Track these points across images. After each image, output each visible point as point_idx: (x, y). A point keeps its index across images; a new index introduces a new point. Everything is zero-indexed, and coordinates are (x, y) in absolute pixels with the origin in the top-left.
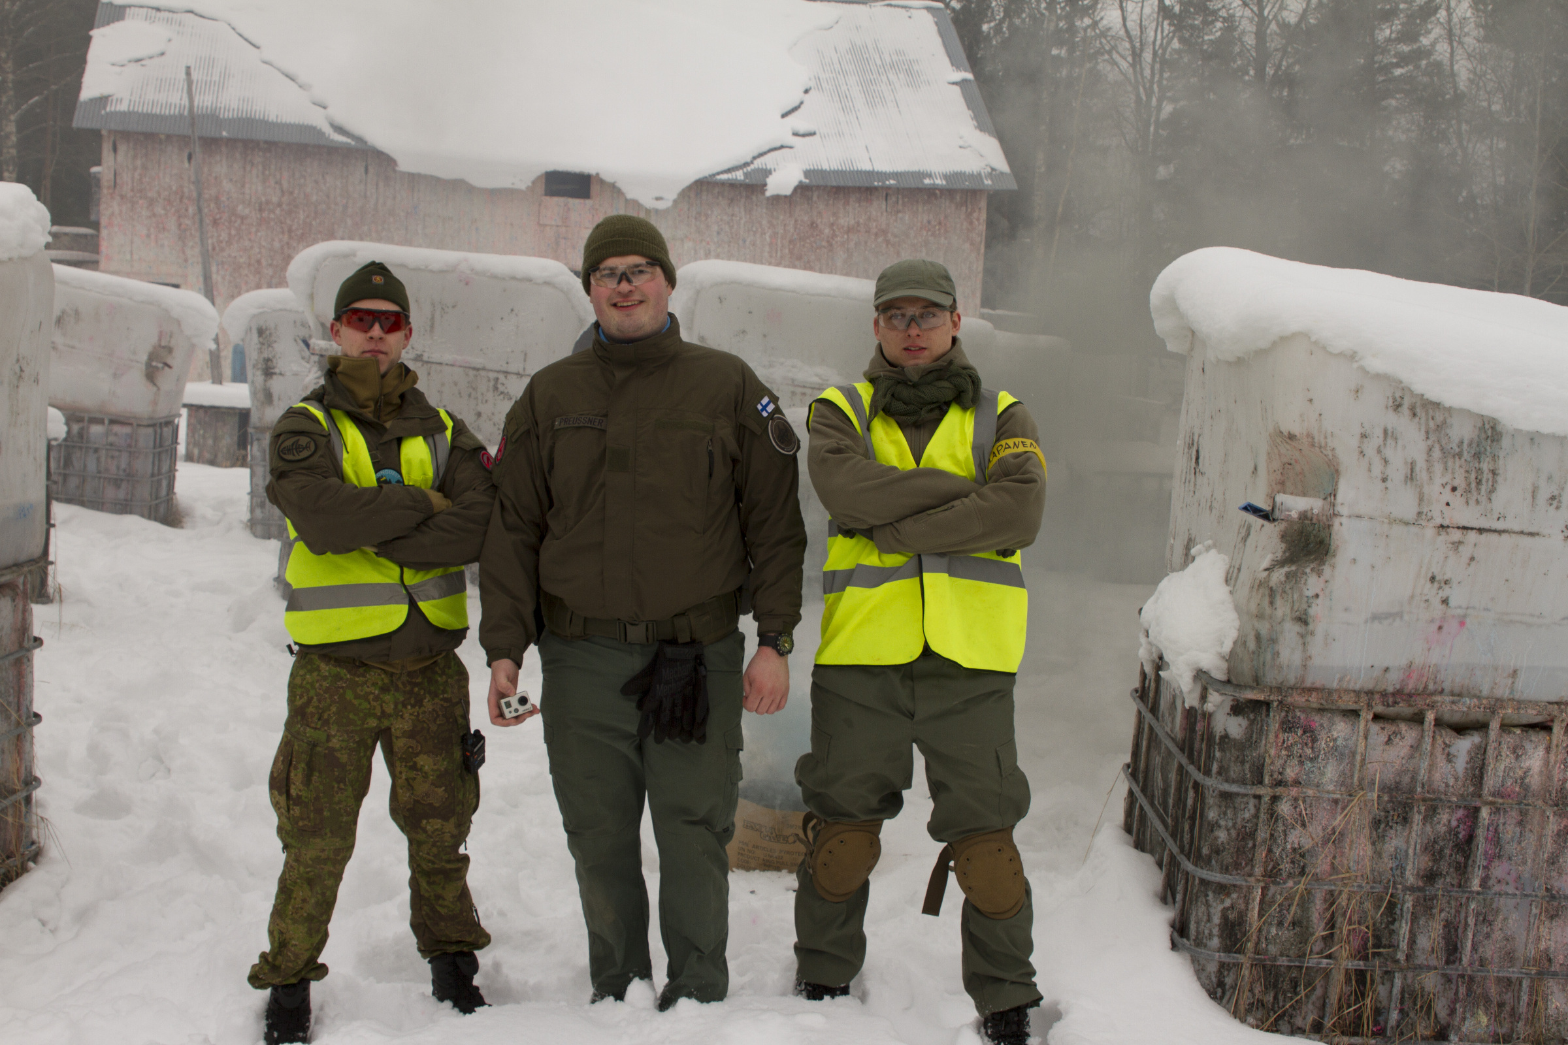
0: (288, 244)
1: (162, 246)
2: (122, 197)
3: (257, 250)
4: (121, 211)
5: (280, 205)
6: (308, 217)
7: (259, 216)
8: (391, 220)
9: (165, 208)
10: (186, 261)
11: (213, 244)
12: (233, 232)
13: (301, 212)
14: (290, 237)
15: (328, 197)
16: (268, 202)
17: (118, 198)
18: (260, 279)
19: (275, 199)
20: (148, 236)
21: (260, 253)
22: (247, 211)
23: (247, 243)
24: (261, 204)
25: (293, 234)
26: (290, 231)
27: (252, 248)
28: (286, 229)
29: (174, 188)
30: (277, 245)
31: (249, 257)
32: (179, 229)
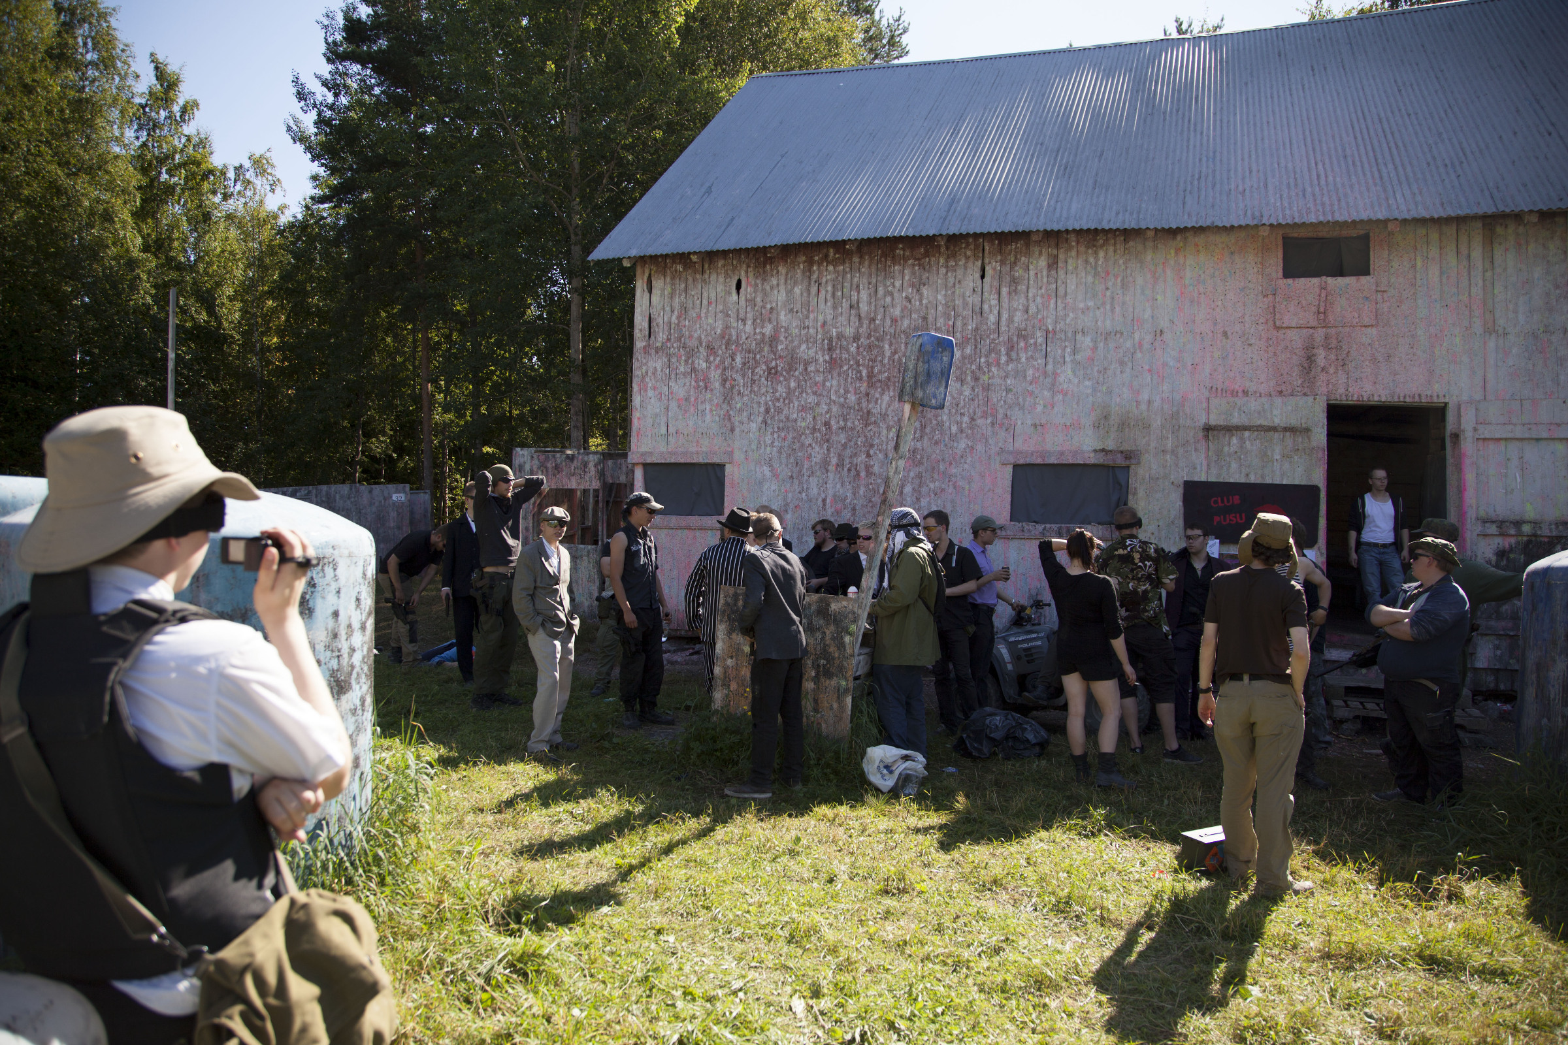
0: (867, 394)
1: (703, 411)
2: (658, 350)
3: (826, 408)
4: (655, 369)
5: (856, 338)
6: (895, 352)
7: (827, 358)
8: (1022, 344)
9: (707, 361)
10: (732, 430)
11: (766, 403)
12: (793, 384)
13: (887, 346)
14: (871, 385)
15: (925, 319)
16: (840, 336)
17: (653, 352)
18: (828, 450)
19: (849, 331)
20: (687, 400)
21: (829, 411)
22: (811, 353)
23: (812, 399)
24: (831, 340)
25: (874, 380)
26: (871, 375)
27: (818, 404)
28: (864, 373)
29: (719, 331)
30: (852, 398)
31: (814, 418)
32: (724, 385)
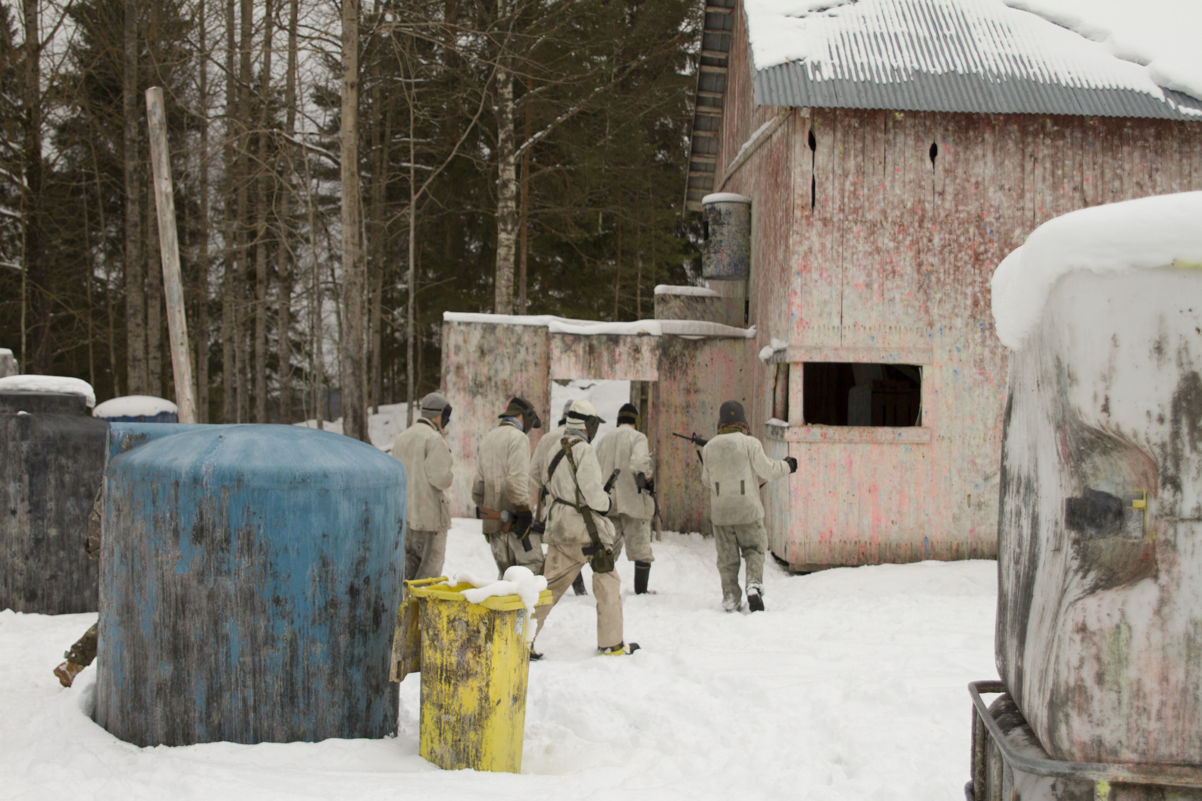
1: (892, 300)
2: (825, 222)
4: (823, 245)
9: (894, 240)
10: (931, 325)
11: (974, 295)
17: (819, 224)
20: (868, 285)
29: (909, 205)
32: (919, 272)
